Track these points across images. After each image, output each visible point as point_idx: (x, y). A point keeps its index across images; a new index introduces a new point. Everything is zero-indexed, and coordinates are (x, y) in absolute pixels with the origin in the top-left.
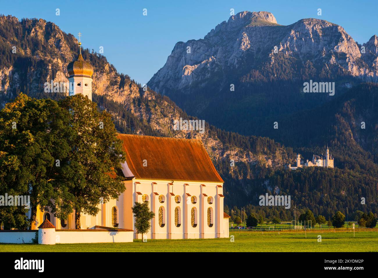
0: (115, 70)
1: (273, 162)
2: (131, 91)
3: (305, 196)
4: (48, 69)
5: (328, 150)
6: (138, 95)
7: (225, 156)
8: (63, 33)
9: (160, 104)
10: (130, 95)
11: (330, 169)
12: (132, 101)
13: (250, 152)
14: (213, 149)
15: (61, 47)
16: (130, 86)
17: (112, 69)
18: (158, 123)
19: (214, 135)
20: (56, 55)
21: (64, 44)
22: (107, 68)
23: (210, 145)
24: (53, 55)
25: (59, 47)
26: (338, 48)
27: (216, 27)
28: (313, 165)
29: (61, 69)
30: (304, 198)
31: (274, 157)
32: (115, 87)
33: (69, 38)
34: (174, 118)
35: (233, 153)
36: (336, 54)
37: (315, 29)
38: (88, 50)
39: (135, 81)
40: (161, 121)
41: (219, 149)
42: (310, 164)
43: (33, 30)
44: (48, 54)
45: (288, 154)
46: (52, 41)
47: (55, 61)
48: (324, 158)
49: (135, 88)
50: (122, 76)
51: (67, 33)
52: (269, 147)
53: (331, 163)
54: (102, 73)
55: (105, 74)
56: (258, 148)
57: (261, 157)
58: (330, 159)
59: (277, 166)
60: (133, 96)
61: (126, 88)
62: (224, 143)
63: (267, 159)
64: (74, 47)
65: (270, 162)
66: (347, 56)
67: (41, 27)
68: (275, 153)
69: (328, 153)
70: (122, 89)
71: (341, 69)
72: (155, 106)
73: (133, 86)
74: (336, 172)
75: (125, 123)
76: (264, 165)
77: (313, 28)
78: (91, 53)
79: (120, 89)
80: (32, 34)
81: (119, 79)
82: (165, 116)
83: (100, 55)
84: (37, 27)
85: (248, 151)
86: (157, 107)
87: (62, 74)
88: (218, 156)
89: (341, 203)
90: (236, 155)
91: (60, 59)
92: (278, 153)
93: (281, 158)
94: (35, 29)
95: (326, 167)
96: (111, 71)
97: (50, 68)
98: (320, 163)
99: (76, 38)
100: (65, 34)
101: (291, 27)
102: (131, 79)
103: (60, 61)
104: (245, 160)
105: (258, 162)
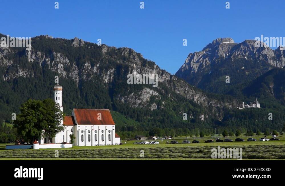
0: (159, 68)
1: (232, 106)
2: (166, 77)
3: (247, 122)
4: (129, 69)
5: (257, 100)
6: (170, 78)
7: (210, 104)
8: (136, 53)
9: (179, 82)
10: (166, 78)
11: (258, 108)
12: (167, 81)
13: (221, 102)
14: (204, 101)
15: (135, 59)
16: (166, 74)
17: (158, 67)
18: (178, 90)
19: (204, 95)
20: (133, 62)
21: (136, 57)
22: (155, 67)
23: (202, 99)
24: (132, 63)
25: (134, 59)
26: (263, 52)
27: (207, 46)
28: (250, 107)
29: (135, 68)
30: (246, 122)
31: (233, 104)
32: (159, 75)
33: (139, 55)
34: (186, 88)
35: (213, 102)
36: (262, 55)
37: (252, 44)
38: (147, 60)
39: (168, 72)
40: (180, 89)
41: (207, 101)
42: (249, 106)
43: (123, 52)
44: (129, 62)
45: (239, 102)
46: (131, 57)
47: (132, 65)
48: (255, 103)
49: (168, 75)
50: (162, 70)
51: (138, 53)
52: (230, 99)
53: (258, 106)
54: (153, 69)
55: (154, 70)
56: (225, 100)
57: (227, 104)
58: (258, 104)
59: (234, 108)
60: (167, 79)
61: (164, 75)
62: (209, 98)
63: (229, 105)
64: (141, 59)
65: (231, 106)
66: (268, 56)
67: (126, 51)
68: (233, 102)
69: (257, 101)
70: (162, 76)
71: (265, 62)
72: (177, 83)
73: (167, 74)
74: (261, 110)
75: (163, 91)
76: (228, 107)
77: (251, 44)
78: (148, 61)
79: (161, 76)
80: (123, 54)
81: (161, 72)
82: (182, 87)
83: (152, 62)
84: (125, 51)
85: (220, 102)
86: (178, 83)
87: (135, 71)
88: (207, 104)
89: (264, 124)
90: (215, 103)
91: (135, 64)
92: (234, 102)
93: (236, 104)
94: (124, 52)
95: (256, 108)
96: (157, 68)
97: (130, 68)
98: (254, 106)
99: (142, 55)
100: (137, 53)
101: (241, 44)
102: (166, 71)
103: (134, 65)
104: (219, 105)
105: (225, 107)
